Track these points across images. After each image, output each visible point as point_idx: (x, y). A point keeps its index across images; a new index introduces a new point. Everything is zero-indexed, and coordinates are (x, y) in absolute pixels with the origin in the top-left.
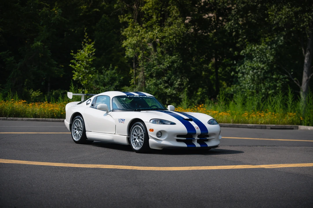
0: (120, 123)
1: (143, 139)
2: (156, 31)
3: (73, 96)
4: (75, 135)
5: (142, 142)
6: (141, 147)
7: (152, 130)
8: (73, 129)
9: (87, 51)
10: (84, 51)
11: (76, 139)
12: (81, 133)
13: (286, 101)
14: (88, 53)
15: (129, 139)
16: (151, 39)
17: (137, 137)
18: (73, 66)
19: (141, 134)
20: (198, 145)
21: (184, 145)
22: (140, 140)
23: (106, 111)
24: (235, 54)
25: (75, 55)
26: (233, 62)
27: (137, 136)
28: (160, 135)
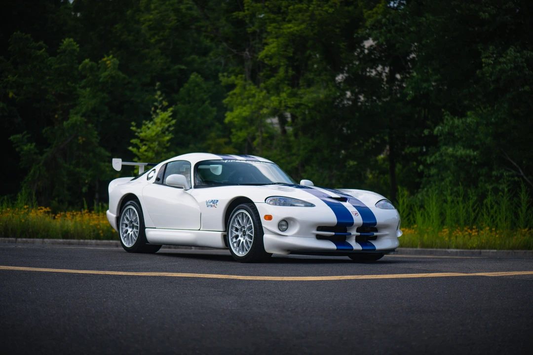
0: (209, 207)
1: (253, 235)
2: (284, 95)
3: (123, 166)
4: (125, 237)
5: (251, 242)
6: (248, 250)
7: (269, 218)
8: (122, 225)
9: (161, 123)
10: (155, 123)
11: (127, 243)
12: (137, 232)
13: (515, 208)
14: (162, 128)
15: (225, 238)
16: (275, 109)
17: (242, 233)
18: (134, 150)
19: (248, 226)
20: (357, 247)
21: (331, 246)
22: (247, 238)
23: (182, 188)
24: (424, 134)
25: (139, 130)
26: (422, 149)
27: (241, 230)
28: (284, 227)
